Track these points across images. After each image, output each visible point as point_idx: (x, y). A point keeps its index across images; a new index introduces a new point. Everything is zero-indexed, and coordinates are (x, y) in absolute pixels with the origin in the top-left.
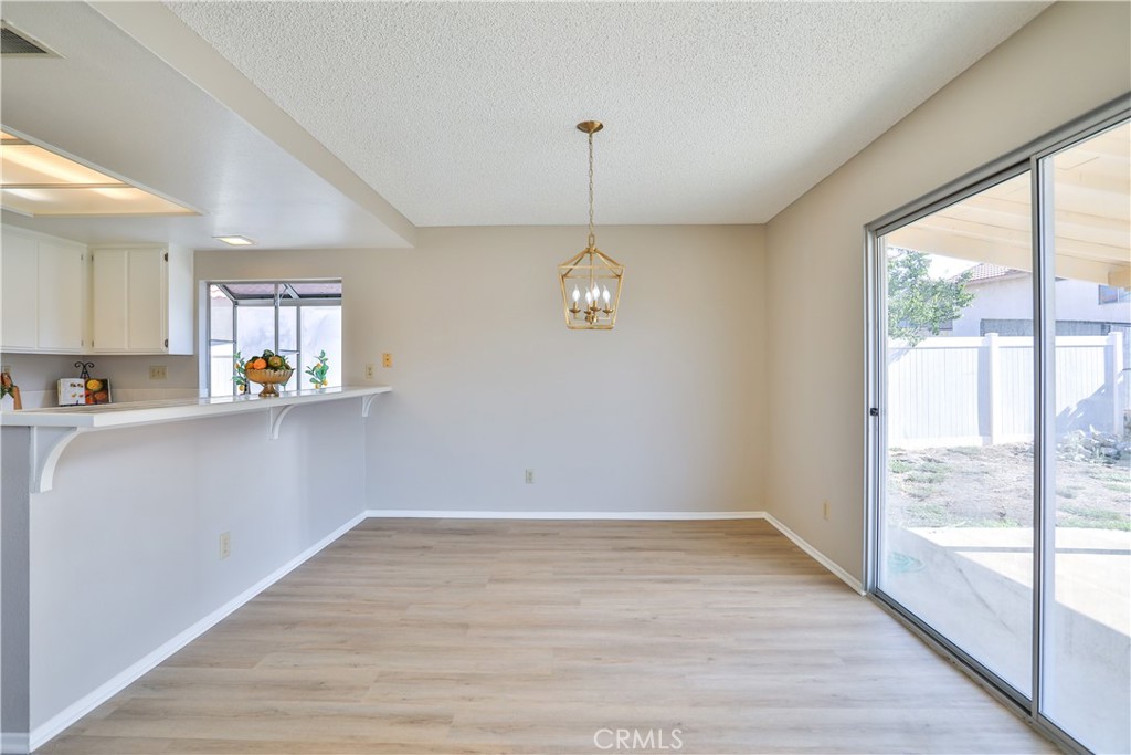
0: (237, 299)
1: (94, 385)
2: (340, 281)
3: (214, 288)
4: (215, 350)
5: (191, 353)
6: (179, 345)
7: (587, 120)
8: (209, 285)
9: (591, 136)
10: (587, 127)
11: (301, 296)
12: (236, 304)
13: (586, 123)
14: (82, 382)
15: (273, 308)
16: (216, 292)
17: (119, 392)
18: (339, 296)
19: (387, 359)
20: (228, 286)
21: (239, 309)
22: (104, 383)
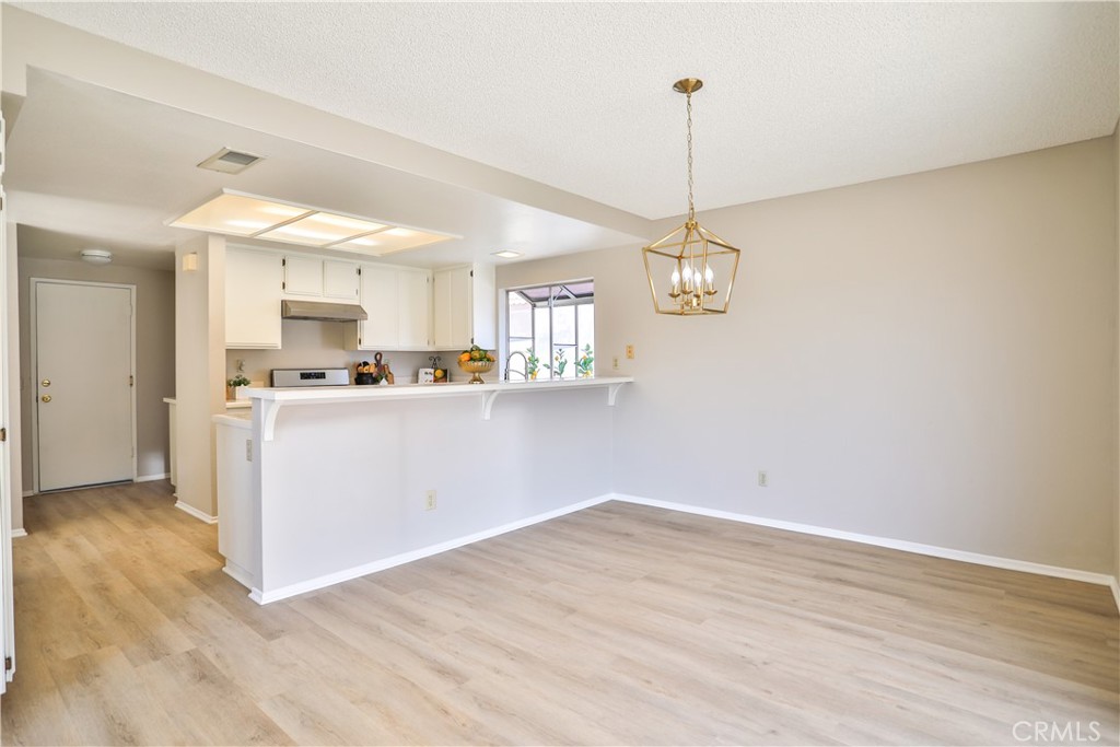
0: (534, 302)
1: (439, 373)
2: (592, 281)
3: (513, 295)
4: (514, 346)
5: (493, 348)
6: (484, 341)
7: (683, 78)
8: (508, 292)
9: (689, 97)
10: (684, 87)
11: (577, 296)
12: (534, 306)
13: (680, 82)
14: (432, 371)
15: (548, 309)
16: (514, 298)
17: (454, 378)
18: (592, 295)
19: (630, 351)
20: (525, 292)
21: (536, 310)
22: (445, 372)
